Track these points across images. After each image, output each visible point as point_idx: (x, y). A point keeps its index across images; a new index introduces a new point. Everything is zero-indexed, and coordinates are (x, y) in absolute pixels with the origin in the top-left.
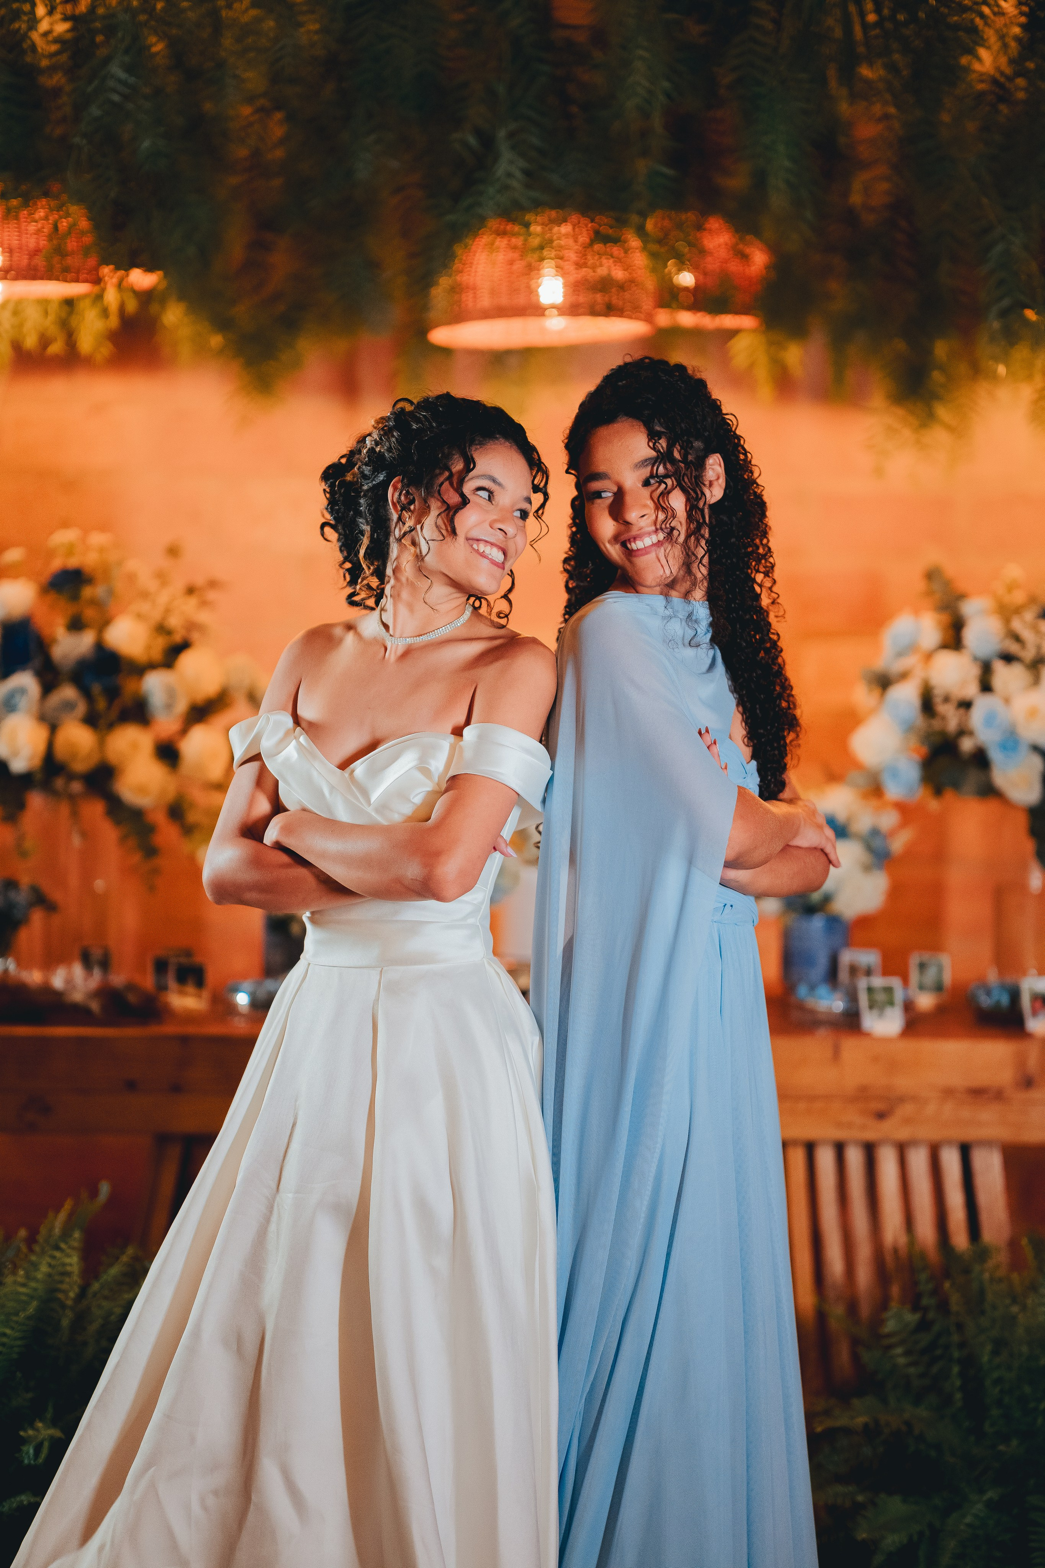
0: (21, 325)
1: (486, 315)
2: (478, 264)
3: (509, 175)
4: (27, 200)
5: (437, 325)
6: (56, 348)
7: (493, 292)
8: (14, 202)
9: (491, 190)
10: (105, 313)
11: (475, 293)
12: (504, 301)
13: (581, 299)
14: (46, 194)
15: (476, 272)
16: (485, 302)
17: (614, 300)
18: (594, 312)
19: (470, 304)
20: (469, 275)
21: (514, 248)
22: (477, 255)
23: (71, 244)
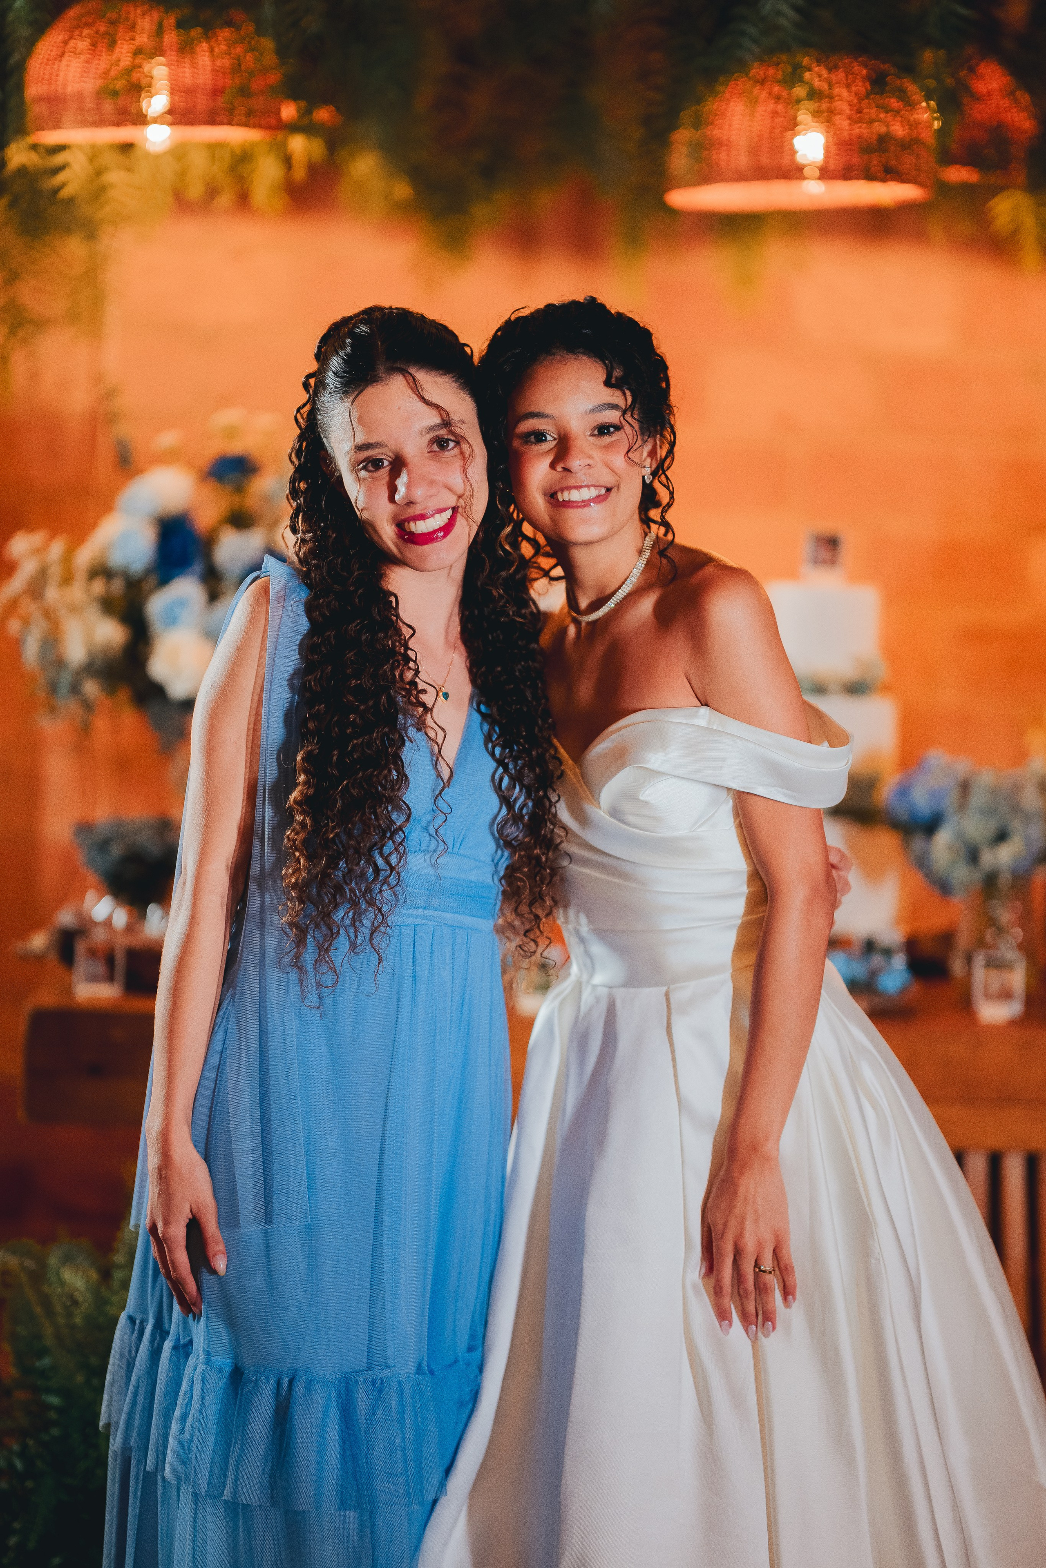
0: (182, 175)
1: (741, 177)
2: (733, 116)
3: (779, 13)
4: (208, 29)
5: (680, 186)
6: (225, 199)
7: (754, 150)
8: (195, 32)
9: (753, 31)
10: (288, 161)
11: (728, 151)
12: (765, 160)
13: (855, 160)
14: (229, 24)
15: (730, 125)
16: (742, 160)
17: (893, 163)
18: (870, 176)
19: (723, 163)
20: (721, 128)
21: (778, 98)
22: (731, 104)
23: (256, 85)
